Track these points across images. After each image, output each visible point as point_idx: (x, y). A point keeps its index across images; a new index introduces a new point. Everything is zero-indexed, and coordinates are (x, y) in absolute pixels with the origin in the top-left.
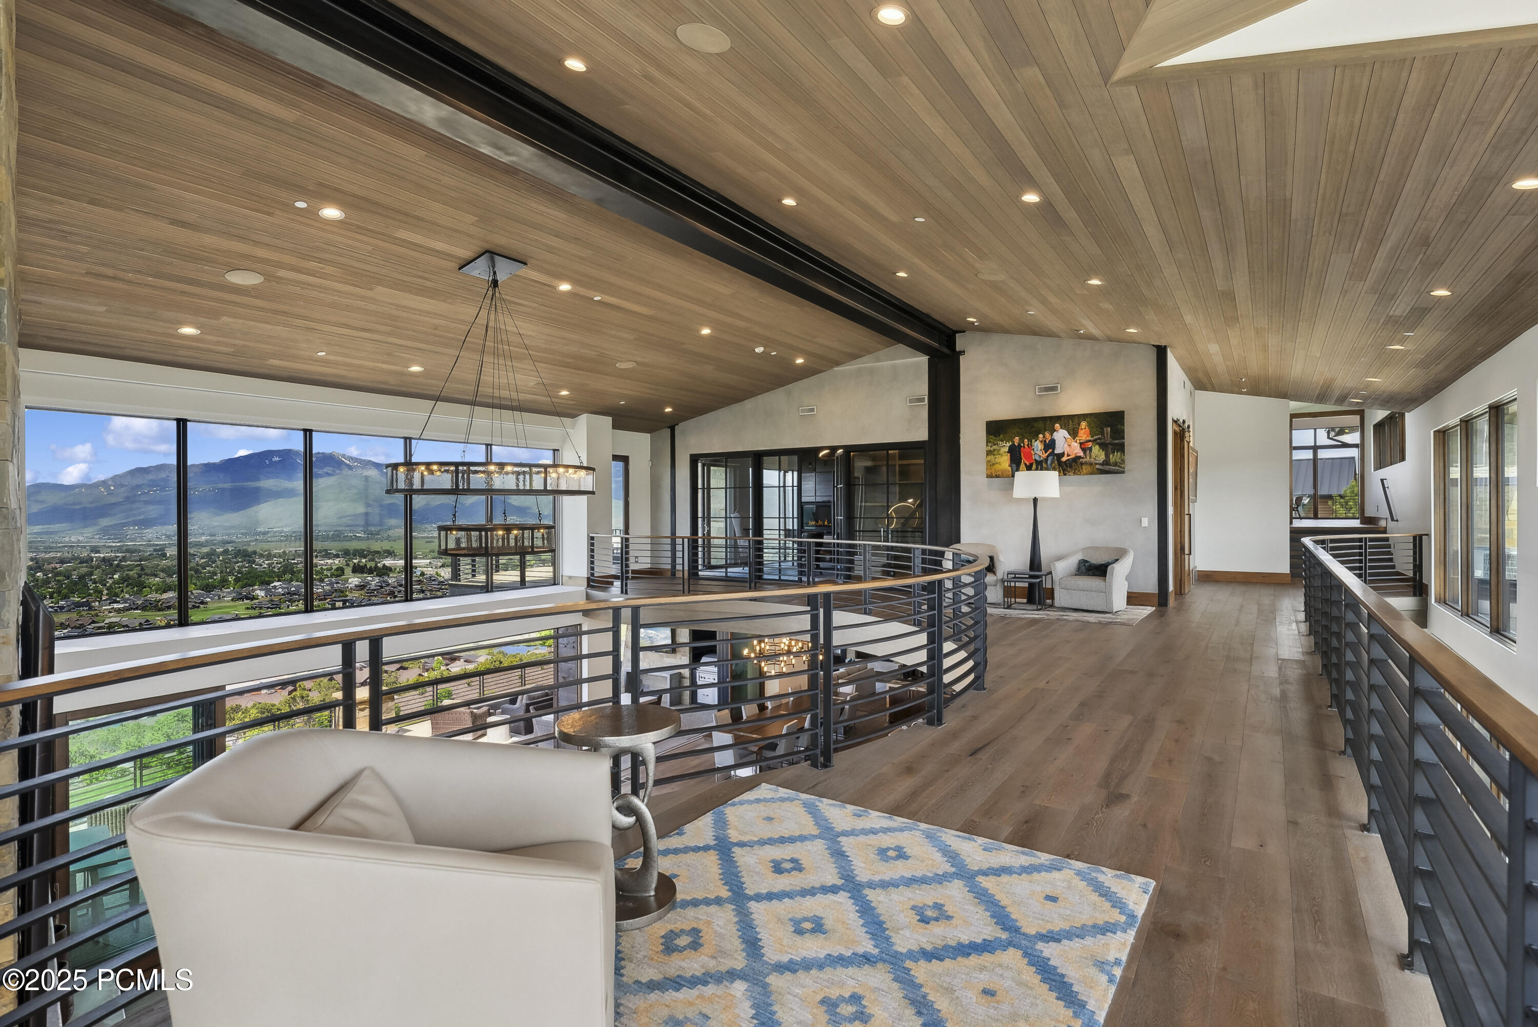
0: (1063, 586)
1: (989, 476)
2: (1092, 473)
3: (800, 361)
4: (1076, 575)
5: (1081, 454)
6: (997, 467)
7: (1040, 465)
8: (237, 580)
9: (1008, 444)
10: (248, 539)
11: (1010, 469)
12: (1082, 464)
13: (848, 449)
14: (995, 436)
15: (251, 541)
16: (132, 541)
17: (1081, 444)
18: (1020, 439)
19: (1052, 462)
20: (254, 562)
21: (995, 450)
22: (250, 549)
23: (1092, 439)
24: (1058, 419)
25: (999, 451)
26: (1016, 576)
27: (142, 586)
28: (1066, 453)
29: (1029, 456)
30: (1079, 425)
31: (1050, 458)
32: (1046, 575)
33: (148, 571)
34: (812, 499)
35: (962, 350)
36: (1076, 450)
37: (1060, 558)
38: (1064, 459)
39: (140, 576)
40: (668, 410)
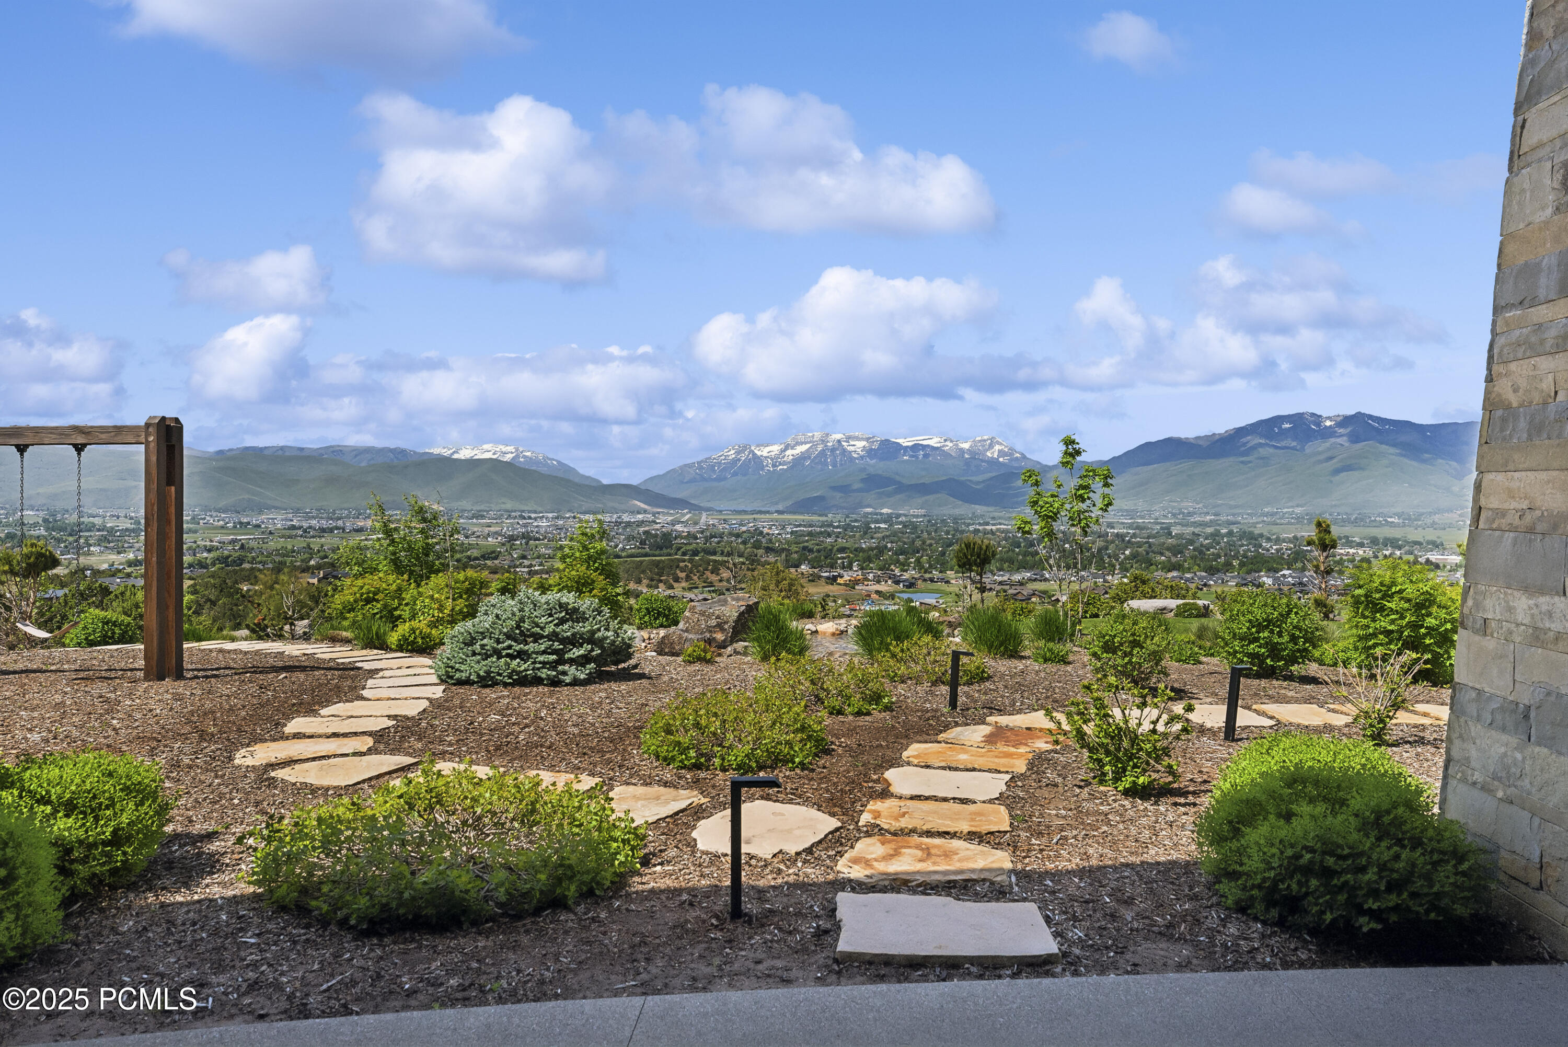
8: (1242, 565)
10: (1254, 520)
15: (1257, 523)
16: (1142, 518)
20: (1261, 546)
22: (1257, 532)
33: (1155, 548)
39: (1148, 553)
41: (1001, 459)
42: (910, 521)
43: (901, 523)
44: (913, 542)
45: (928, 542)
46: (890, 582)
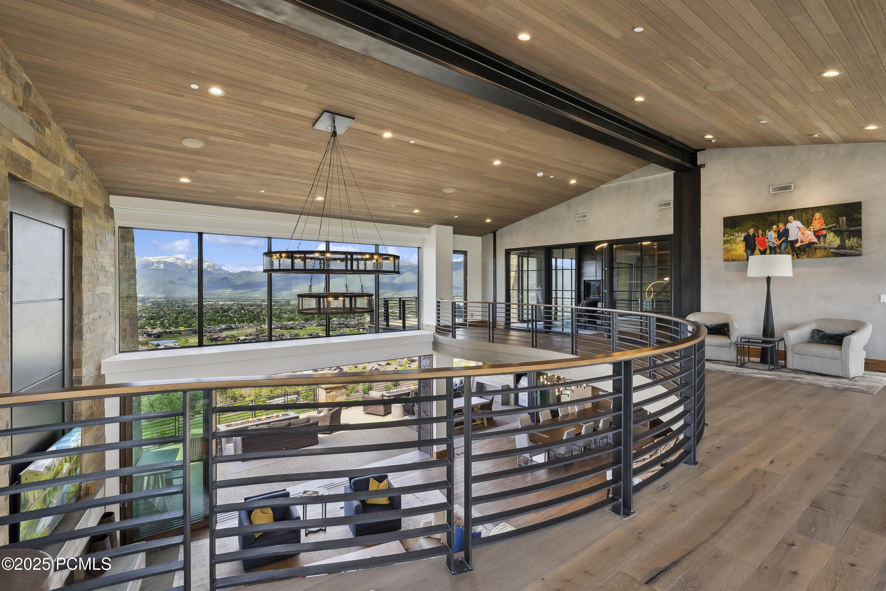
0: (795, 352)
1: (726, 260)
2: (826, 256)
3: (573, 182)
4: (809, 342)
5: (815, 240)
6: (733, 253)
7: (774, 250)
9: (743, 235)
11: (745, 254)
12: (816, 249)
13: (612, 243)
14: (732, 228)
17: (815, 232)
18: (754, 230)
19: (786, 247)
21: (731, 240)
23: (826, 227)
24: (792, 212)
25: (735, 240)
26: (749, 340)
27: (281, 318)
28: (799, 240)
29: (763, 243)
30: (813, 216)
31: (784, 245)
32: (778, 341)
34: (594, 278)
35: (703, 164)
36: (809, 236)
37: (793, 327)
38: (798, 245)
40: (488, 221)
41: (208, 269)
42: (156, 301)
43: (151, 302)
44: (159, 313)
45: (168, 312)
46: (145, 336)
